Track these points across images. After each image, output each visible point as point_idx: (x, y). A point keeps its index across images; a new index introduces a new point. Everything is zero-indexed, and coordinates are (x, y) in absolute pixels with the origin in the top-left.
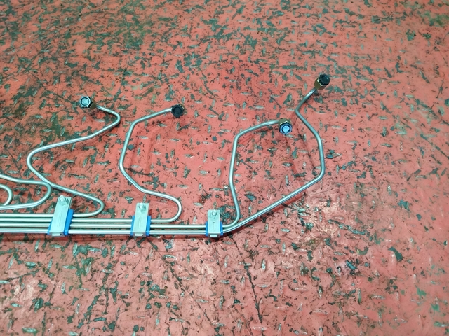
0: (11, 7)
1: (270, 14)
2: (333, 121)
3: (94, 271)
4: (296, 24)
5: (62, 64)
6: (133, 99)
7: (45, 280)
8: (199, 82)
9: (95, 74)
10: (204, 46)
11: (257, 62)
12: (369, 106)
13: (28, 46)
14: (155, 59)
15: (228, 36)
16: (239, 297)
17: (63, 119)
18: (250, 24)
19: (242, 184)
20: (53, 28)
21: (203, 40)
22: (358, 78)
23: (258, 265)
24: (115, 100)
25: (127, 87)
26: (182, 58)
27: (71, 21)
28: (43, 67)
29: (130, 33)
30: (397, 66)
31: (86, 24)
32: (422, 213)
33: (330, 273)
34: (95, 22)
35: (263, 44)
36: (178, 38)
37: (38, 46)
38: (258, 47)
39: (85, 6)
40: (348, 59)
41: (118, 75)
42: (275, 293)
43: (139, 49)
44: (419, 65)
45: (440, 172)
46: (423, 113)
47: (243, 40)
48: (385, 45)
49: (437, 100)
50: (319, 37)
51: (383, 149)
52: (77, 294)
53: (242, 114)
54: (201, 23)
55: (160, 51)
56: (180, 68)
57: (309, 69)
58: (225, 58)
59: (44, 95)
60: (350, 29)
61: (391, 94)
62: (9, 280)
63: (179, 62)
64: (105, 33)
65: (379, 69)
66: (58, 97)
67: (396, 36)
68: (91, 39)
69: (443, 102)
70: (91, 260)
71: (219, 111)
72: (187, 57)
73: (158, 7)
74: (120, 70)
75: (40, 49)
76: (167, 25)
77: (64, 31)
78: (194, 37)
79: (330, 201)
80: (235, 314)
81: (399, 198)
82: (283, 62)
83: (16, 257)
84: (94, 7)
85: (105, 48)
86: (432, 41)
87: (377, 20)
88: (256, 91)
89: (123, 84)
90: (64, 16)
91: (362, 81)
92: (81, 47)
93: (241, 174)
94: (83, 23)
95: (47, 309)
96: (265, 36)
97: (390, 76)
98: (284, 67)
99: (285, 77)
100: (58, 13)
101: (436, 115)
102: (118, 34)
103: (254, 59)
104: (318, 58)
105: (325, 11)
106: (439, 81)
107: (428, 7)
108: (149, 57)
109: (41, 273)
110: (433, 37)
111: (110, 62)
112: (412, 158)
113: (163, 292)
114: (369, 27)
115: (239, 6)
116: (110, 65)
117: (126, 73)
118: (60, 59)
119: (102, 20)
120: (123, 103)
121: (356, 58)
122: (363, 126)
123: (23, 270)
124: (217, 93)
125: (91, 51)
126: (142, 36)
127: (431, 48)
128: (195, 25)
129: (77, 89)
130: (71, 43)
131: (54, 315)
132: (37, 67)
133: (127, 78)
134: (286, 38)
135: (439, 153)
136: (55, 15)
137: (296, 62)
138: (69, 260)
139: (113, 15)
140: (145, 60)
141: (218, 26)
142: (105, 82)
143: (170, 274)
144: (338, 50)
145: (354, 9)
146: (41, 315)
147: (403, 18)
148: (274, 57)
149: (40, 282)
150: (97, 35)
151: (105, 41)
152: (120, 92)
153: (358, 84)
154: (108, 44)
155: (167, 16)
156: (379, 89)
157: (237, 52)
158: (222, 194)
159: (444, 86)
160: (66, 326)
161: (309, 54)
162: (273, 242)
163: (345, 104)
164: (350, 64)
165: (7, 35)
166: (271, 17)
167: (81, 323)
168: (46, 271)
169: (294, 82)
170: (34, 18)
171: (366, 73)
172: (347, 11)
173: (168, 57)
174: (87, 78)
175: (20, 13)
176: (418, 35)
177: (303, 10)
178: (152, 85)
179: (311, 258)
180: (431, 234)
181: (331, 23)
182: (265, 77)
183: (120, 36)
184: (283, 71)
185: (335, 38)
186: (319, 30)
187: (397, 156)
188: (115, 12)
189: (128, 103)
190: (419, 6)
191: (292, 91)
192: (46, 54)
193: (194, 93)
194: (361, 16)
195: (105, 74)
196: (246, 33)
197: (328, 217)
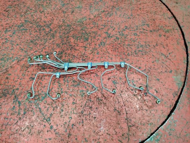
0: (51, 29)
1: (122, 30)
2: (140, 59)
3: (85, 96)
4: (129, 33)
5: (68, 45)
6: (88, 54)
7: (74, 98)
8: (105, 50)
9: (78, 48)
10: (105, 40)
11: (120, 44)
12: (149, 55)
13: (58, 40)
14: (93, 44)
15: (111, 37)
16: (119, 101)
17: (71, 60)
18: (117, 33)
19: (118, 75)
20: (63, 35)
21: (105, 38)
22: (146, 48)
23: (123, 94)
24: (84, 54)
25: (86, 51)
26: (100, 43)
27: (68, 33)
28: (63, 46)
29: (85, 36)
30: (157, 44)
31: (72, 34)
32: (162, 82)
33: (140, 96)
34: (75, 33)
35: (121, 39)
36: (98, 37)
37: (61, 40)
38: (119, 40)
39: (71, 28)
40: (143, 43)
41: (84, 48)
42: (128, 100)
43: (88, 41)
44: (162, 44)
45: (167, 72)
46: (163, 57)
47: (115, 38)
48: (153, 38)
49: (167, 53)
50: (136, 37)
51: (153, 66)
52: (82, 101)
53: (117, 58)
54: (104, 33)
55: (94, 41)
56: (100, 46)
57: (133, 45)
58: (111, 43)
59: (65, 54)
60: (144, 34)
61: (155, 52)
62: (66, 98)
63: (99, 44)
64: (78, 36)
65: (152, 45)
66: (69, 54)
67: (156, 36)
68: (75, 38)
69: (168, 54)
70: (84, 93)
71: (111, 57)
72: (101, 43)
73: (91, 28)
74: (84, 47)
75: (61, 41)
76: (94, 34)
77: (67, 36)
78: (102, 37)
79: (140, 79)
80: (119, 105)
81: (157, 78)
82: (126, 44)
83: (67, 93)
84: (73, 28)
85: (79, 40)
86: (166, 37)
87: (151, 31)
88: (120, 52)
89: (85, 51)
90: (66, 31)
91: (147, 49)
92: (72, 40)
93: (118, 73)
94: (71, 33)
95: (76, 104)
96: (121, 37)
97: (154, 47)
98: (127, 45)
99: (127, 48)
100: (64, 31)
101: (166, 57)
102: (81, 36)
103: (119, 43)
104: (136, 42)
105: (137, 29)
106: (168, 48)
107: (165, 27)
108: (91, 43)
109: (73, 96)
110: (166, 36)
111: (81, 44)
112: (160, 68)
113: (102, 100)
114: (149, 33)
115: (113, 28)
116: (81, 46)
117: (86, 48)
118: (67, 44)
119: (76, 32)
120: (86, 56)
121: (146, 42)
122: (148, 61)
123: (69, 96)
124: (110, 52)
125: (75, 42)
126: (88, 37)
127: (166, 39)
128: (102, 34)
129: (73, 52)
130: (69, 39)
131: (77, 105)
132: (62, 46)
133: (86, 49)
134: (127, 37)
135: (167, 67)
136: (63, 31)
137: (130, 44)
138: (79, 93)
139: (79, 31)
140: (90, 44)
141: (108, 34)
142: (80, 50)
143: (103, 96)
144: (141, 40)
145: (145, 28)
146: (74, 106)
147: (158, 31)
148: (124, 42)
149: (73, 98)
150: (76, 37)
151: (78, 39)
152: (85, 53)
153: (146, 49)
154: (80, 39)
155: (94, 31)
156: (152, 51)
157: (114, 41)
158: (113, 78)
159: (169, 49)
160: (81, 108)
161: (133, 42)
162: (127, 89)
163: (143, 55)
164: (144, 44)
165: (52, 37)
166: (122, 31)
167: (84, 107)
168: (74, 96)
169: (129, 49)
170: (58, 32)
171: (148, 46)
172: (143, 29)
173: (96, 43)
174: (76, 49)
175: (54, 31)
176: (162, 35)
177: (131, 29)
178: (93, 51)
179: (136, 92)
180: (164, 86)
181: (139, 33)
182: (122, 48)
183: (82, 37)
184: (127, 46)
185: (140, 37)
186: (136, 35)
187: (156, 68)
188: (80, 30)
189: (88, 56)
190: (162, 27)
191: (129, 52)
192: (63, 43)
193: (104, 53)
194: (147, 30)
195: (80, 48)
196: (116, 36)
197: (140, 83)
